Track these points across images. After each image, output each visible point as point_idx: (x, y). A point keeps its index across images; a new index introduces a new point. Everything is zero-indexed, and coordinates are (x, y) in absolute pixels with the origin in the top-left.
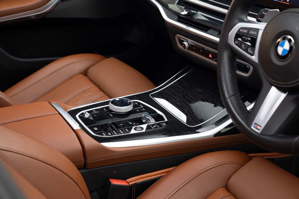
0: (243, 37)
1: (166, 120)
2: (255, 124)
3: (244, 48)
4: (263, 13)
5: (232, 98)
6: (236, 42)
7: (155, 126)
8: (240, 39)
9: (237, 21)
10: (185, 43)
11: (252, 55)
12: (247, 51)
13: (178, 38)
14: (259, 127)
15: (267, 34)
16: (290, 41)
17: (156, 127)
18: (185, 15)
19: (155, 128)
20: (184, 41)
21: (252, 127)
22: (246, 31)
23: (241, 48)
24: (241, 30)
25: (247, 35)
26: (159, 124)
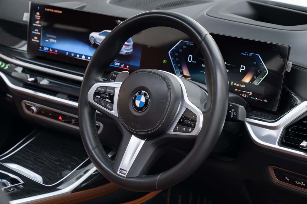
0: (102, 95)
1: (22, 182)
2: (121, 169)
3: (103, 104)
4: (114, 75)
5: (96, 149)
6: (95, 100)
7: (12, 189)
8: (99, 97)
9: (94, 82)
10: (33, 108)
11: (111, 110)
12: (106, 107)
13: (25, 104)
14: (124, 172)
15: (124, 90)
16: (145, 95)
17: (14, 190)
18: (32, 81)
19: (12, 191)
20: (31, 106)
21: (118, 173)
22: (103, 90)
23: (101, 104)
24: (99, 89)
25: (105, 93)
26: (16, 187)
